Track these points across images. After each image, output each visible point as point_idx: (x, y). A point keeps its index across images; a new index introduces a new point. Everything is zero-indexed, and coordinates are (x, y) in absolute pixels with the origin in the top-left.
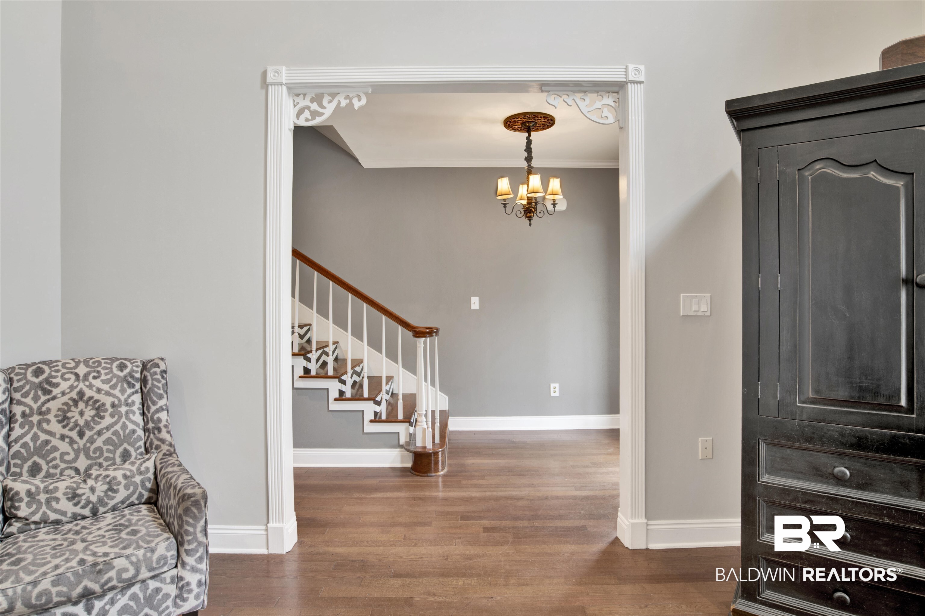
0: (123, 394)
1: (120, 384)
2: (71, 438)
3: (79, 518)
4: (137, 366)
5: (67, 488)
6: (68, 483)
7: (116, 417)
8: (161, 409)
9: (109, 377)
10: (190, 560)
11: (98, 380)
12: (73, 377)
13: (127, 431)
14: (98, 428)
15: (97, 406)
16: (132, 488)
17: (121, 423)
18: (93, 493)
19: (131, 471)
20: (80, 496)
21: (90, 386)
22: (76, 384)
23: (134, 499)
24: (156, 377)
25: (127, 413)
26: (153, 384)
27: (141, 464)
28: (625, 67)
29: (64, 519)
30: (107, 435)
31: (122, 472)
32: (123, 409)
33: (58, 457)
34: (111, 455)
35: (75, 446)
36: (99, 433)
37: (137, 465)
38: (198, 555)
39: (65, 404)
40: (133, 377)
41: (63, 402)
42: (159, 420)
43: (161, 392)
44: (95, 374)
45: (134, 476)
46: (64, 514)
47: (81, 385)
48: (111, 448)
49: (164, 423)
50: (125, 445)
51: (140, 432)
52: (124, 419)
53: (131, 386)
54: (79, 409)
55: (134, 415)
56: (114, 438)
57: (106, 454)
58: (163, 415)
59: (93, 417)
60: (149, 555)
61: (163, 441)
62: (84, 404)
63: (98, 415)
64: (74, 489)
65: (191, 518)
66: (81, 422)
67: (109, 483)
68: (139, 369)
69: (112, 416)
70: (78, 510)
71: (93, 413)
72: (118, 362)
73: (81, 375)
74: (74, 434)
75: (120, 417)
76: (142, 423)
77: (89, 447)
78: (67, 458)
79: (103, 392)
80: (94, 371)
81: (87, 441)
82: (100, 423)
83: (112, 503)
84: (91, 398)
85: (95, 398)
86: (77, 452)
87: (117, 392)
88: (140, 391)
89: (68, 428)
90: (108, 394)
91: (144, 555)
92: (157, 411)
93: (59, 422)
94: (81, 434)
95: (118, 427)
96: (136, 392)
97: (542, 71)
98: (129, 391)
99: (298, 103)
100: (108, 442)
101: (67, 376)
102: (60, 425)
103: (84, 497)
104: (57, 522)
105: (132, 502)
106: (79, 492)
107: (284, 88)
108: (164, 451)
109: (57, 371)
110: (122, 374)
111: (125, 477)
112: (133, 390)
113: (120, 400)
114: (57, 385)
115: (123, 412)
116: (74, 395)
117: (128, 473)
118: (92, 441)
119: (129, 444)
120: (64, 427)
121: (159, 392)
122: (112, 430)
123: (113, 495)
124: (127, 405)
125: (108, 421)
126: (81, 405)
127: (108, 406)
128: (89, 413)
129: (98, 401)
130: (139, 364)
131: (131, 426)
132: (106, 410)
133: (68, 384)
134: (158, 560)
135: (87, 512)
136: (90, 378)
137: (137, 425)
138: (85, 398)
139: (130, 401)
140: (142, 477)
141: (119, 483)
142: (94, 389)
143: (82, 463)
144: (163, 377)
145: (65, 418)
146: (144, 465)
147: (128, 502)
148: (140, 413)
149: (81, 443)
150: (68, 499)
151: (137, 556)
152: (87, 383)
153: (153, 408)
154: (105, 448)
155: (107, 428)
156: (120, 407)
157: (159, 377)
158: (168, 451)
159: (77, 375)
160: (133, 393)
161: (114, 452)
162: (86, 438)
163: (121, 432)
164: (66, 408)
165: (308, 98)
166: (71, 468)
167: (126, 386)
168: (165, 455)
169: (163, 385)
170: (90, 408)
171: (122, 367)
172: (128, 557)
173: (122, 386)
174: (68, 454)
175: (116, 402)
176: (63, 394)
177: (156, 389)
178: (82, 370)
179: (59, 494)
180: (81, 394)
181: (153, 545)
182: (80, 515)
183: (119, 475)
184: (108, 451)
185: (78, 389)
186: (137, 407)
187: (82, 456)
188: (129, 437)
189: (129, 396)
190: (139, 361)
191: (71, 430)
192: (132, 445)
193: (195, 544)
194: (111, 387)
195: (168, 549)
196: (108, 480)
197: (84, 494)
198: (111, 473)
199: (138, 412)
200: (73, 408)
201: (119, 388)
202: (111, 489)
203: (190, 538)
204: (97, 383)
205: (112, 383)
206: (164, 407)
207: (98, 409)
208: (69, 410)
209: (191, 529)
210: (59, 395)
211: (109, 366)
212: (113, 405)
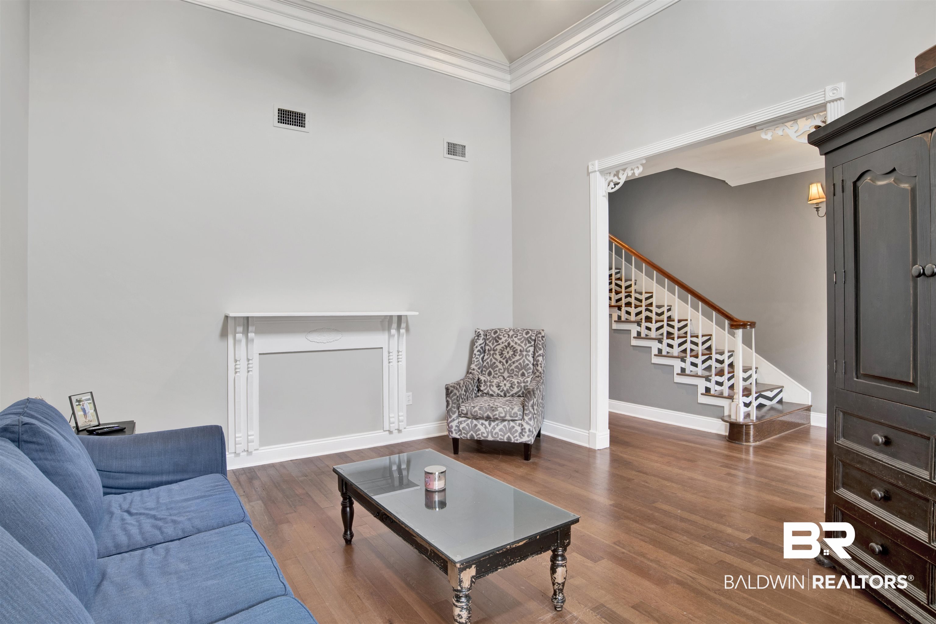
0: (525, 346)
1: (525, 341)
2: (503, 363)
3: (500, 396)
4: (534, 334)
5: (497, 382)
6: (498, 380)
7: (521, 356)
8: (540, 355)
9: (521, 337)
10: (526, 418)
11: (516, 338)
12: (507, 336)
13: (525, 364)
14: (513, 360)
15: (514, 350)
16: (520, 388)
17: (523, 359)
18: (505, 386)
19: (521, 380)
20: (500, 386)
21: (513, 341)
22: (508, 339)
23: (520, 393)
24: (539, 339)
25: (526, 355)
26: (538, 342)
27: (525, 379)
28: (824, 90)
29: (495, 395)
30: (516, 364)
31: (517, 380)
32: (525, 353)
33: (498, 370)
34: (517, 374)
35: (504, 367)
36: (514, 363)
37: (523, 379)
38: (529, 417)
39: (503, 347)
40: (531, 338)
41: (502, 346)
42: (538, 361)
43: (541, 347)
44: (516, 335)
45: (521, 383)
46: (494, 392)
47: (510, 340)
48: (518, 370)
49: (540, 362)
50: (523, 370)
51: (531, 366)
52: (524, 358)
53: (530, 343)
54: (507, 351)
55: (529, 357)
56: (519, 366)
57: (515, 373)
58: (540, 359)
59: (512, 355)
60: (511, 410)
61: (538, 370)
62: (509, 349)
63: (514, 354)
64: (499, 383)
65: (527, 399)
66: (507, 357)
67: (511, 384)
68: (535, 335)
69: (520, 355)
70: (499, 392)
71: (512, 353)
72: (526, 331)
73: (510, 335)
74: (504, 361)
75: (523, 357)
76: (532, 361)
77: (509, 368)
78: (501, 371)
79: (517, 344)
80: (516, 334)
81: (509, 365)
82: (514, 358)
83: (512, 393)
84: (512, 346)
85: (514, 346)
86: (505, 369)
87: (523, 345)
88: (533, 346)
89: (502, 358)
90: (519, 345)
91: (509, 410)
92: (538, 356)
93: (500, 355)
94: (507, 362)
95: (521, 361)
96: (532, 346)
97: (751, 117)
98: (528, 345)
99: (607, 179)
100: (517, 367)
101: (505, 335)
102: (500, 357)
103: (502, 387)
104: (492, 395)
105: (520, 395)
106: (500, 385)
107: (598, 173)
108: (537, 375)
109: (502, 333)
110: (526, 337)
111: (518, 383)
112: (530, 345)
113: (523, 349)
114: (501, 339)
115: (524, 355)
116: (506, 344)
117: (519, 381)
118: (510, 365)
119: (525, 370)
120: (501, 357)
121: (540, 346)
122: (519, 362)
123: (512, 389)
124: (527, 351)
125: (517, 357)
126: (508, 349)
127: (519, 351)
128: (511, 353)
129: (515, 348)
130: (535, 332)
131: (527, 362)
132: (517, 353)
133: (505, 339)
134: (514, 414)
135: (502, 394)
136: (514, 337)
137: (530, 362)
138: (510, 346)
139: (528, 350)
140: (524, 384)
141: (515, 385)
142: (514, 342)
143: (506, 375)
144: (542, 340)
145: (502, 354)
146: (526, 379)
147: (518, 394)
148: (532, 357)
149: (507, 365)
150: (496, 386)
151: (506, 409)
152: (512, 339)
153: (537, 354)
154: (515, 370)
155: (517, 361)
156: (523, 352)
157: (540, 339)
158: (538, 375)
159: (509, 335)
160: (530, 346)
161: (518, 372)
162: (508, 364)
163: (522, 364)
164: (502, 349)
165: (612, 175)
166: (502, 376)
167: (527, 342)
168: (536, 377)
169: (542, 343)
170: (511, 350)
171: (527, 333)
172: (503, 408)
173: (526, 342)
174: (501, 369)
175: (522, 350)
176: (503, 343)
177: (539, 345)
178: (511, 333)
179: (494, 384)
180: (509, 344)
181: (513, 407)
182: (500, 395)
183: (516, 381)
184: (516, 371)
185: (508, 342)
186: (530, 353)
187: (506, 372)
188: (525, 367)
189: (528, 347)
190: (536, 331)
191: (503, 359)
192: (526, 371)
193: (528, 411)
194: (521, 342)
195: (519, 411)
196: (511, 382)
197: (502, 386)
198: (513, 380)
199: (531, 356)
200: (505, 350)
201: (524, 343)
202: (511, 386)
203: (526, 408)
204: (516, 340)
205: (522, 340)
206: (541, 355)
207: (514, 351)
208: (504, 351)
209: (527, 404)
210: (501, 343)
211: (522, 332)
212: (521, 351)
